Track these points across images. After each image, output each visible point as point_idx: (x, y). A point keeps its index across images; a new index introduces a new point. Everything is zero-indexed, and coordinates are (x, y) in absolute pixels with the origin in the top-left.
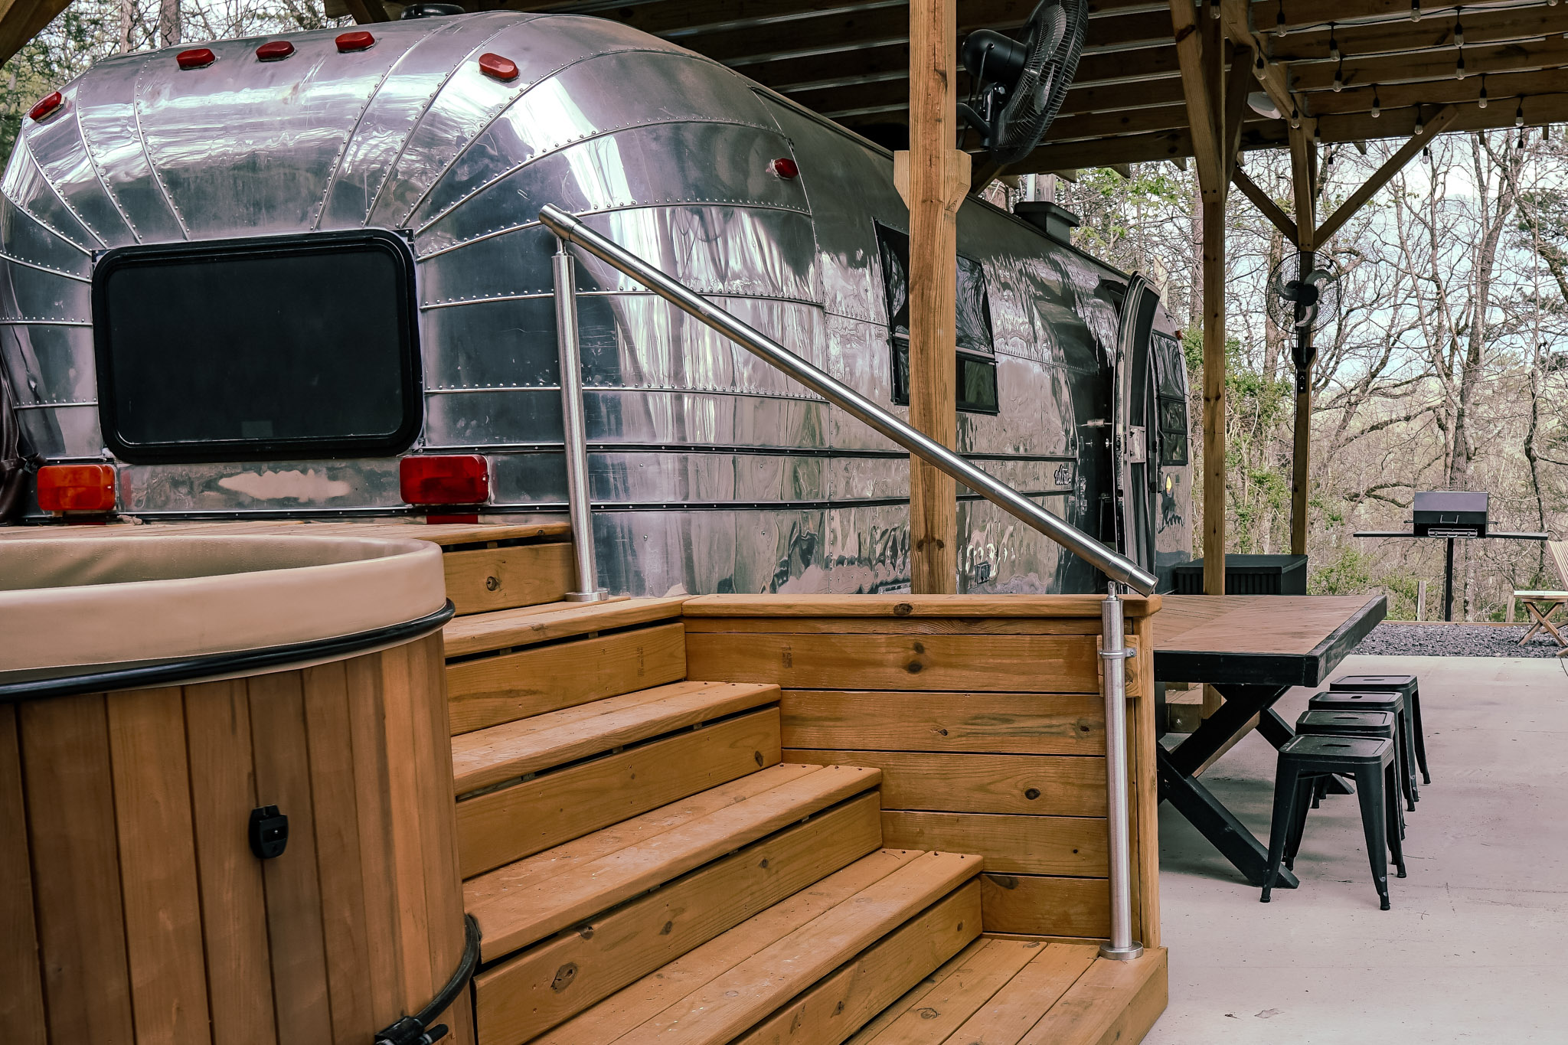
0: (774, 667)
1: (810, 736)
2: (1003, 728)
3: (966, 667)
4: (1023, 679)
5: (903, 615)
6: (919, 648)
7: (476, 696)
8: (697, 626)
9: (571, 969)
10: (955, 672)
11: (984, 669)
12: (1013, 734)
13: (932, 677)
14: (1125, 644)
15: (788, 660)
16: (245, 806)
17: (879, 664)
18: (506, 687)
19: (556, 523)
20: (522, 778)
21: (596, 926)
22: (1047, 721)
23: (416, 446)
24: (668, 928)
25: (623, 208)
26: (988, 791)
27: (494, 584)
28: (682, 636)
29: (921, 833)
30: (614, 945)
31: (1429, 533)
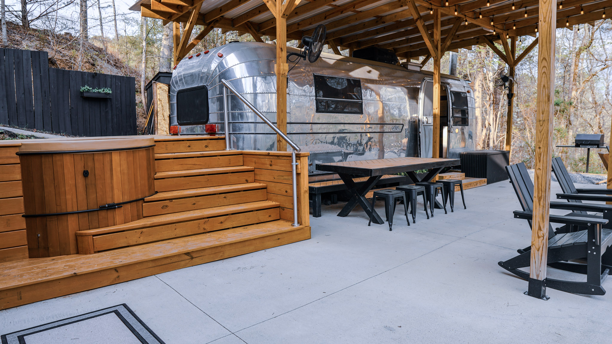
0: (254, 164)
1: (258, 178)
2: (282, 178)
3: (277, 165)
4: (284, 168)
5: (268, 155)
6: (271, 161)
7: (186, 164)
8: (245, 156)
9: (167, 206)
10: (276, 166)
11: (280, 166)
12: (284, 179)
13: (274, 167)
14: (296, 162)
15: (255, 163)
16: (83, 170)
17: (266, 164)
18: (193, 163)
19: (223, 136)
20: (180, 177)
21: (173, 200)
22: (288, 177)
23: (208, 122)
24: (194, 204)
25: (247, 77)
26: (280, 191)
27: (206, 146)
28: (242, 157)
29: (272, 198)
30: (178, 204)
31: (581, 146)
